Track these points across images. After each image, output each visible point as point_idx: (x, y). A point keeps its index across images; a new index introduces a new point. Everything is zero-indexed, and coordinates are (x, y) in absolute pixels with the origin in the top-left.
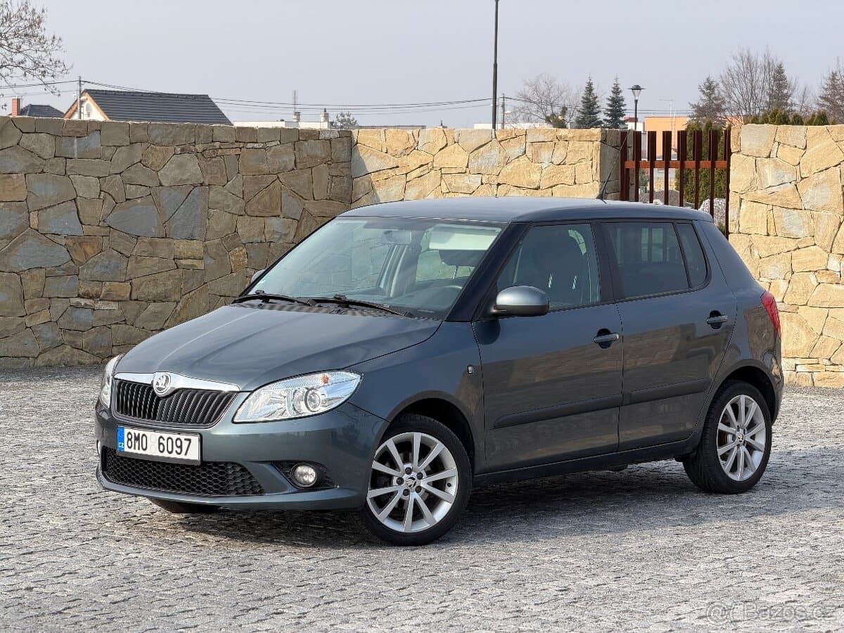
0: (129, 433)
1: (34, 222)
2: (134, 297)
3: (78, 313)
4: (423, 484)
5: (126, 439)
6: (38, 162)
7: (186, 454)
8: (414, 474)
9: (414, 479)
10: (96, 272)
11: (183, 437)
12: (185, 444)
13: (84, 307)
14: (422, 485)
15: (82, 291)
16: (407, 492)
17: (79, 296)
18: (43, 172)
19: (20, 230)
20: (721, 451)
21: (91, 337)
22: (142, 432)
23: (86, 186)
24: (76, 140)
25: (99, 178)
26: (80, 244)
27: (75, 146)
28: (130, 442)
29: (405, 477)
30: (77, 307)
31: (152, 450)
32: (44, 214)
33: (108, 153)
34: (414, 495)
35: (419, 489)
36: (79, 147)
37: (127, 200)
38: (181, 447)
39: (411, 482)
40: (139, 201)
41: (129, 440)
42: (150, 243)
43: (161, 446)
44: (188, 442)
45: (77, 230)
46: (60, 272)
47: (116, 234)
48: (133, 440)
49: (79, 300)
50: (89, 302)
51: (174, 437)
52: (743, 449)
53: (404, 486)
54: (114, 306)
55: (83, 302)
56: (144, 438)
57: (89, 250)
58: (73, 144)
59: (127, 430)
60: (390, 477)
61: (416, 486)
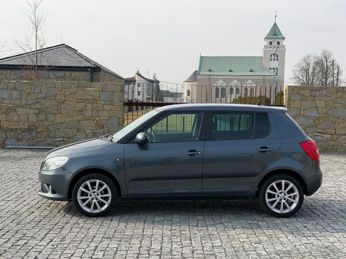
1: (302, 112)
2: (336, 133)
3: (316, 137)
6: (304, 97)
9: (95, 195)
10: (323, 127)
13: (319, 136)
14: (98, 198)
15: (317, 131)
17: (317, 133)
18: (306, 100)
19: (298, 115)
21: (321, 144)
23: (321, 104)
24: (318, 92)
25: (325, 102)
26: (318, 119)
27: (317, 93)
30: (316, 135)
32: (305, 111)
33: (329, 95)
34: (95, 201)
36: (318, 94)
37: (335, 107)
40: (339, 108)
42: (343, 119)
45: (317, 115)
46: (311, 126)
47: (330, 117)
49: (317, 134)
50: (320, 134)
53: (92, 197)
54: (329, 136)
55: (318, 134)
57: (321, 121)
58: (316, 93)
61: (96, 198)
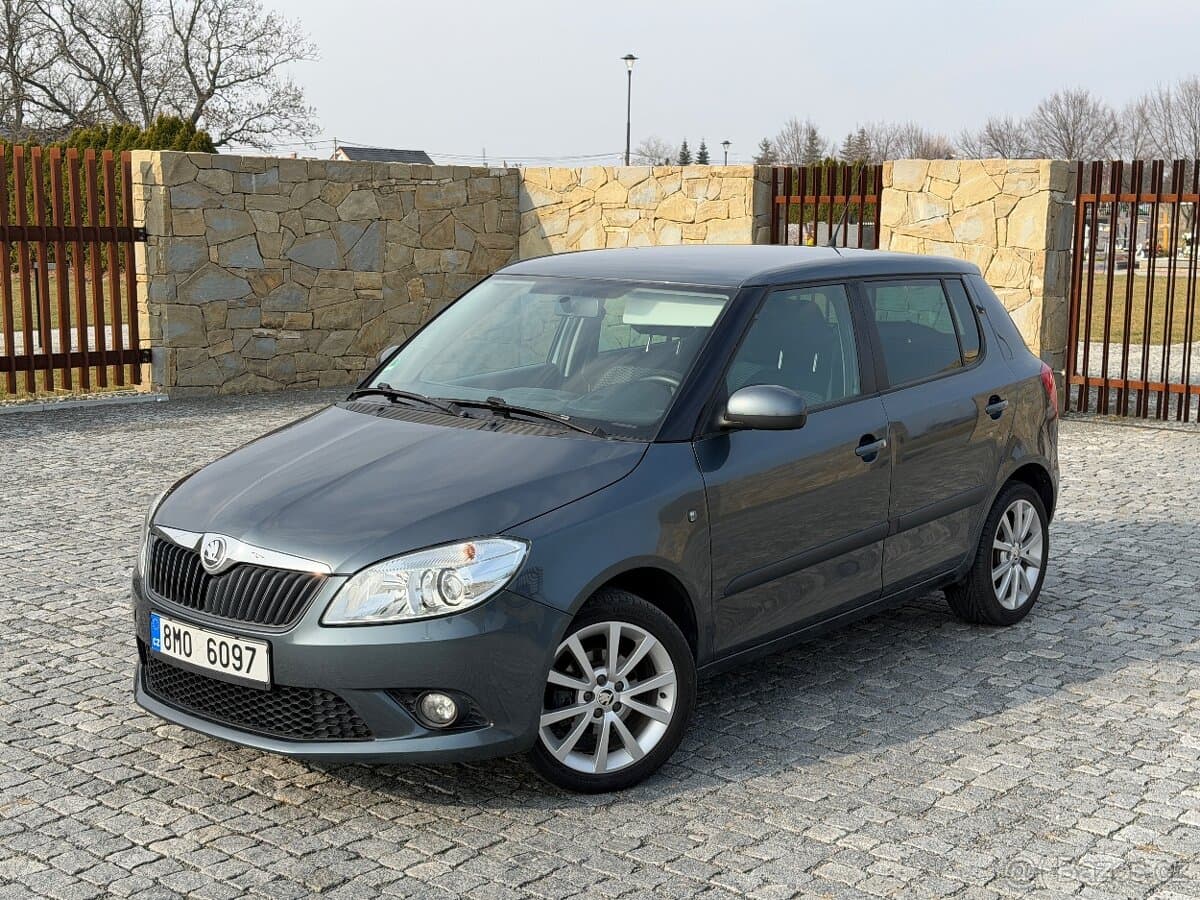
0: (166, 626)
1: (214, 256)
2: (316, 326)
3: (263, 343)
4: (625, 698)
5: (162, 635)
6: (216, 197)
7: (248, 671)
8: (610, 685)
9: (609, 692)
10: (278, 303)
11: (243, 644)
12: (246, 655)
13: (268, 336)
14: (621, 701)
15: (264, 322)
16: (599, 713)
17: (262, 327)
18: (221, 207)
19: (200, 263)
20: (995, 575)
21: (275, 364)
22: (183, 628)
23: (265, 220)
24: (254, 176)
25: (279, 213)
26: (261, 277)
27: (253, 182)
28: (167, 640)
29: (597, 690)
30: (259, 337)
31: (199, 659)
32: (223, 249)
33: (286, 189)
34: (611, 717)
35: (617, 707)
36: (257, 183)
37: (307, 234)
38: (240, 659)
39: (606, 697)
40: (319, 235)
41: (167, 636)
42: (331, 275)
43: (212, 654)
44: (251, 653)
45: (258, 263)
46: (242, 305)
47: (297, 267)
48: (172, 637)
49: (262, 330)
50: (271, 332)
51: (231, 642)
52: (1018, 568)
53: (595, 704)
54: (296, 335)
55: (265, 332)
56: (187, 637)
57: (270, 282)
58: (251, 180)
59: (164, 621)
60: (574, 692)
61: (613, 702)
